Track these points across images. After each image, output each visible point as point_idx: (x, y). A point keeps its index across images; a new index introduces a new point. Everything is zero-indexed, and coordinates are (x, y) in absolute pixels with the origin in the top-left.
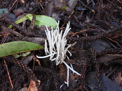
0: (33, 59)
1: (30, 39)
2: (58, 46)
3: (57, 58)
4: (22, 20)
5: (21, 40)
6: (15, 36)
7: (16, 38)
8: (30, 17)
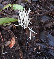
0: (13, 26)
1: (11, 16)
2: (25, 19)
3: (25, 25)
4: (7, 7)
5: (6, 17)
6: (4, 15)
7: (4, 16)
8: (10, 5)
